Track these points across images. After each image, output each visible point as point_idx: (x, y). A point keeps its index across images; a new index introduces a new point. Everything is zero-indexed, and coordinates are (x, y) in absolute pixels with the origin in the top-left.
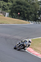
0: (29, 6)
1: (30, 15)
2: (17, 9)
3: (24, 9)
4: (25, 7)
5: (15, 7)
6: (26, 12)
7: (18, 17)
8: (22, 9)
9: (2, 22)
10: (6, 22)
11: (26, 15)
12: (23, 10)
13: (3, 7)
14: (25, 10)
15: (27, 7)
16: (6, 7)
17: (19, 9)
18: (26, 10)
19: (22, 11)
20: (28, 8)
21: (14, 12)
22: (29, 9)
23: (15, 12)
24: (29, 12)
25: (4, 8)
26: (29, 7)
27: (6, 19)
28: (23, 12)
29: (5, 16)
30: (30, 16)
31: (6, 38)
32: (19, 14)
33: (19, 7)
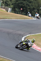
0: (32, 2)
1: (33, 11)
2: (20, 4)
3: (27, 4)
4: (28, 3)
5: (17, 3)
6: (29, 7)
7: (21, 12)
8: (25, 5)
10: (8, 18)
11: (29, 11)
12: (26, 6)
13: (6, 3)
14: (27, 6)
15: (30, 2)
16: (8, 3)
17: (22, 5)
18: (29, 6)
19: (24, 7)
20: (31, 4)
21: (16, 8)
22: (32, 5)
24: (32, 7)
26: (32, 3)
28: (26, 7)
29: (7, 11)
30: (33, 12)
31: (9, 33)
32: (22, 9)
33: (22, 3)
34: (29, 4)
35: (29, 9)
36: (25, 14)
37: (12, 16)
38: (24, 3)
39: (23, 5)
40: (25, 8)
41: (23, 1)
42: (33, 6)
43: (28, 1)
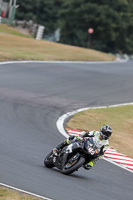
0: (126, 6)
1: (128, 37)
2: (86, 16)
3: (108, 16)
4: (111, 10)
5: (77, 10)
6: (114, 25)
8: (103, 17)
9: (21, 54)
11: (114, 35)
12: (104, 21)
14: (110, 21)
15: (119, 9)
17: (92, 16)
18: (115, 19)
19: (100, 23)
20: (122, 14)
22: (123, 17)
23: (80, 27)
24: (124, 25)
25: (46, 12)
26: (125, 11)
27: (37, 46)
28: (106, 25)
29: (35, 37)
30: (127, 40)
32: (91, 31)
33: (90, 11)
34: (116, 13)
35: (116, 30)
36: (104, 46)
37: (46, 52)
38: (99, 11)
39: (97, 19)
40: (100, 28)
41: (94, 5)
42: (127, 21)
43: (111, 5)
